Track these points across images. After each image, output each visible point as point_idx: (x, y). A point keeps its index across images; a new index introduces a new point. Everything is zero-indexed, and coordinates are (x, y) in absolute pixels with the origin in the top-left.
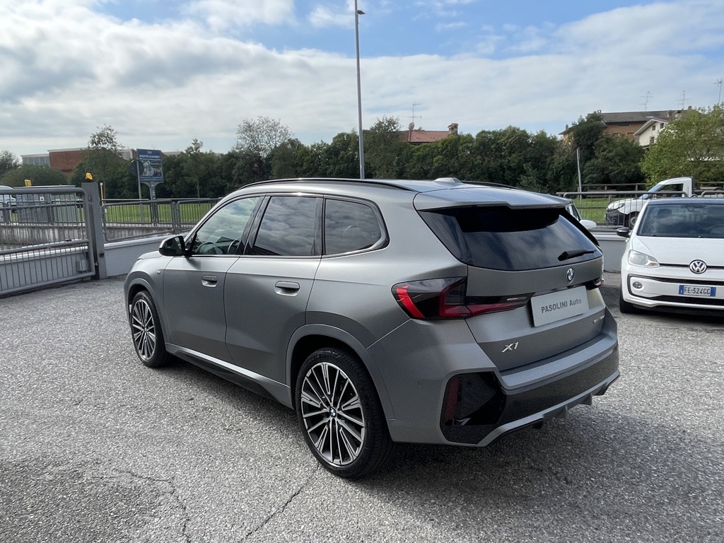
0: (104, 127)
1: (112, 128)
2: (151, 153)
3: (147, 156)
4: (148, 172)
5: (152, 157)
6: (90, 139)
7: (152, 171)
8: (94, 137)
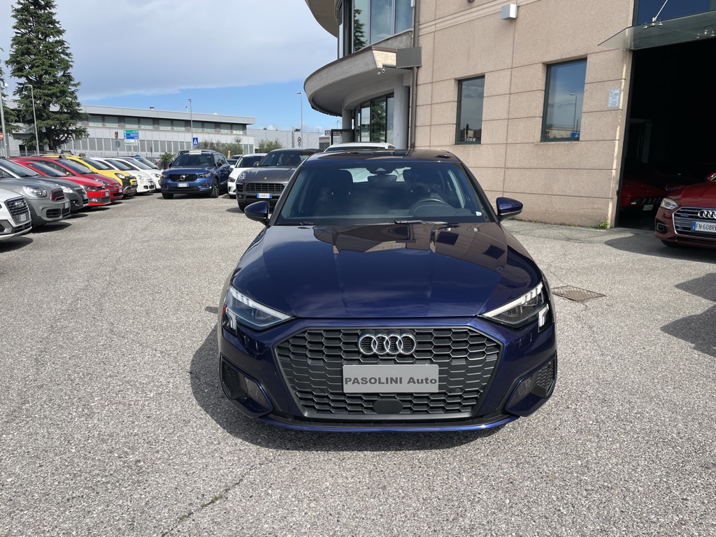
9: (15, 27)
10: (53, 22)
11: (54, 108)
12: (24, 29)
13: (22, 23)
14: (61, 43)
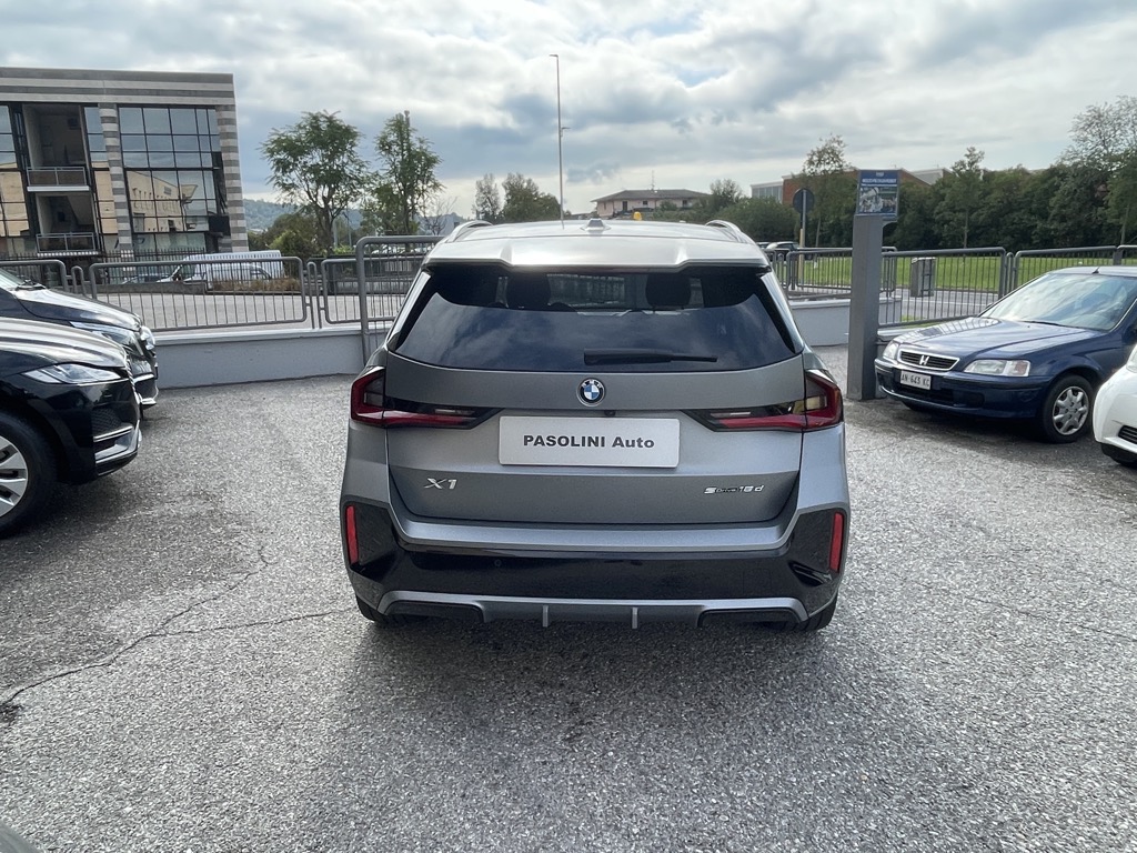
0: (829, 138)
1: (841, 139)
2: (882, 175)
3: (875, 180)
4: (873, 206)
5: (884, 181)
6: (807, 158)
7: (881, 204)
8: (814, 154)
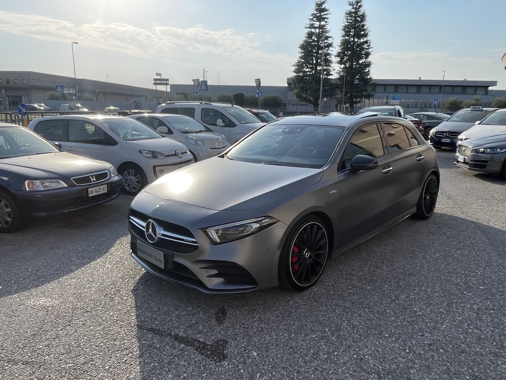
9: (343, 36)
10: (364, 30)
11: (356, 82)
12: (347, 36)
13: (347, 33)
14: (366, 42)
